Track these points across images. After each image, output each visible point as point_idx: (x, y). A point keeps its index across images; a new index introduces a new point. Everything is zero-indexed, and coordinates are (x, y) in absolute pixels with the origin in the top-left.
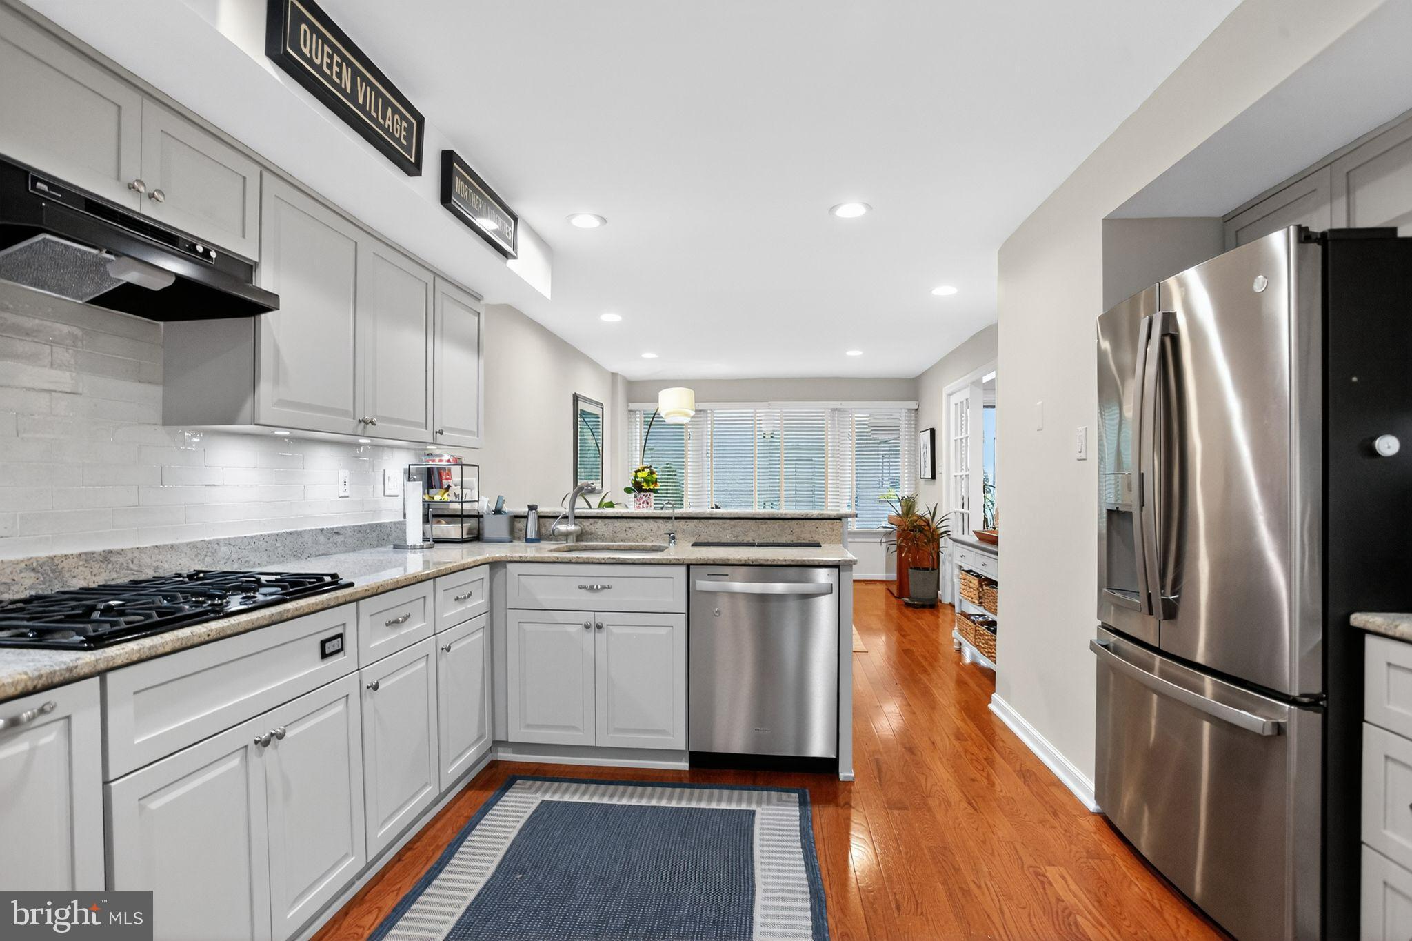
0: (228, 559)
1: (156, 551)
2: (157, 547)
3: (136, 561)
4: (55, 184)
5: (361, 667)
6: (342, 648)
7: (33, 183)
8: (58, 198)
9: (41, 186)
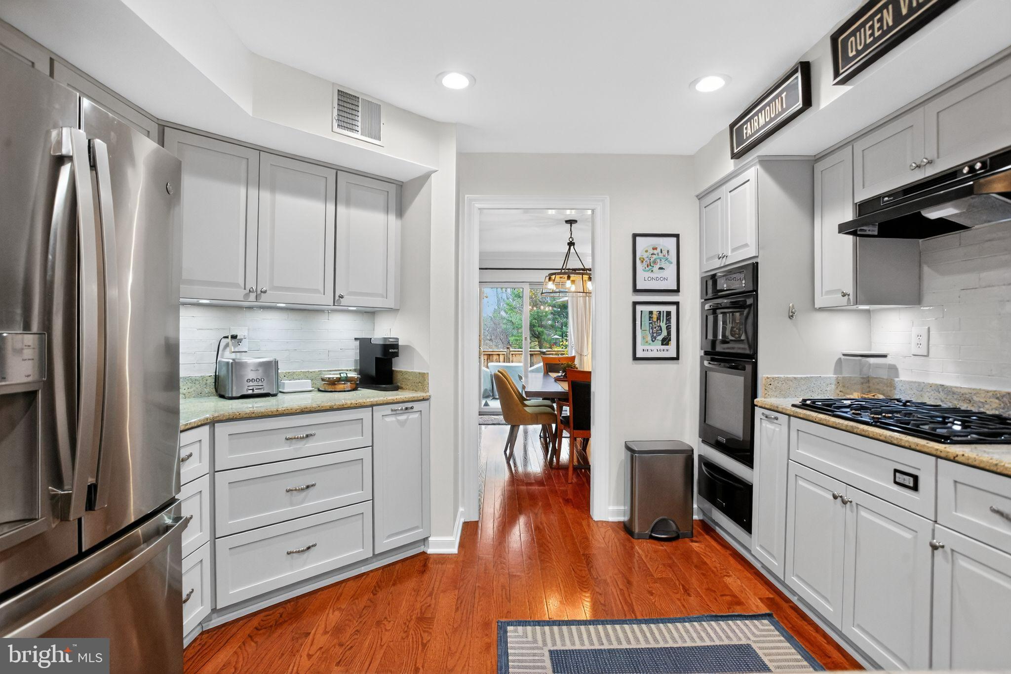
4: (889, 194)
5: (938, 522)
6: (915, 488)
7: (883, 199)
8: (891, 200)
9: (886, 199)
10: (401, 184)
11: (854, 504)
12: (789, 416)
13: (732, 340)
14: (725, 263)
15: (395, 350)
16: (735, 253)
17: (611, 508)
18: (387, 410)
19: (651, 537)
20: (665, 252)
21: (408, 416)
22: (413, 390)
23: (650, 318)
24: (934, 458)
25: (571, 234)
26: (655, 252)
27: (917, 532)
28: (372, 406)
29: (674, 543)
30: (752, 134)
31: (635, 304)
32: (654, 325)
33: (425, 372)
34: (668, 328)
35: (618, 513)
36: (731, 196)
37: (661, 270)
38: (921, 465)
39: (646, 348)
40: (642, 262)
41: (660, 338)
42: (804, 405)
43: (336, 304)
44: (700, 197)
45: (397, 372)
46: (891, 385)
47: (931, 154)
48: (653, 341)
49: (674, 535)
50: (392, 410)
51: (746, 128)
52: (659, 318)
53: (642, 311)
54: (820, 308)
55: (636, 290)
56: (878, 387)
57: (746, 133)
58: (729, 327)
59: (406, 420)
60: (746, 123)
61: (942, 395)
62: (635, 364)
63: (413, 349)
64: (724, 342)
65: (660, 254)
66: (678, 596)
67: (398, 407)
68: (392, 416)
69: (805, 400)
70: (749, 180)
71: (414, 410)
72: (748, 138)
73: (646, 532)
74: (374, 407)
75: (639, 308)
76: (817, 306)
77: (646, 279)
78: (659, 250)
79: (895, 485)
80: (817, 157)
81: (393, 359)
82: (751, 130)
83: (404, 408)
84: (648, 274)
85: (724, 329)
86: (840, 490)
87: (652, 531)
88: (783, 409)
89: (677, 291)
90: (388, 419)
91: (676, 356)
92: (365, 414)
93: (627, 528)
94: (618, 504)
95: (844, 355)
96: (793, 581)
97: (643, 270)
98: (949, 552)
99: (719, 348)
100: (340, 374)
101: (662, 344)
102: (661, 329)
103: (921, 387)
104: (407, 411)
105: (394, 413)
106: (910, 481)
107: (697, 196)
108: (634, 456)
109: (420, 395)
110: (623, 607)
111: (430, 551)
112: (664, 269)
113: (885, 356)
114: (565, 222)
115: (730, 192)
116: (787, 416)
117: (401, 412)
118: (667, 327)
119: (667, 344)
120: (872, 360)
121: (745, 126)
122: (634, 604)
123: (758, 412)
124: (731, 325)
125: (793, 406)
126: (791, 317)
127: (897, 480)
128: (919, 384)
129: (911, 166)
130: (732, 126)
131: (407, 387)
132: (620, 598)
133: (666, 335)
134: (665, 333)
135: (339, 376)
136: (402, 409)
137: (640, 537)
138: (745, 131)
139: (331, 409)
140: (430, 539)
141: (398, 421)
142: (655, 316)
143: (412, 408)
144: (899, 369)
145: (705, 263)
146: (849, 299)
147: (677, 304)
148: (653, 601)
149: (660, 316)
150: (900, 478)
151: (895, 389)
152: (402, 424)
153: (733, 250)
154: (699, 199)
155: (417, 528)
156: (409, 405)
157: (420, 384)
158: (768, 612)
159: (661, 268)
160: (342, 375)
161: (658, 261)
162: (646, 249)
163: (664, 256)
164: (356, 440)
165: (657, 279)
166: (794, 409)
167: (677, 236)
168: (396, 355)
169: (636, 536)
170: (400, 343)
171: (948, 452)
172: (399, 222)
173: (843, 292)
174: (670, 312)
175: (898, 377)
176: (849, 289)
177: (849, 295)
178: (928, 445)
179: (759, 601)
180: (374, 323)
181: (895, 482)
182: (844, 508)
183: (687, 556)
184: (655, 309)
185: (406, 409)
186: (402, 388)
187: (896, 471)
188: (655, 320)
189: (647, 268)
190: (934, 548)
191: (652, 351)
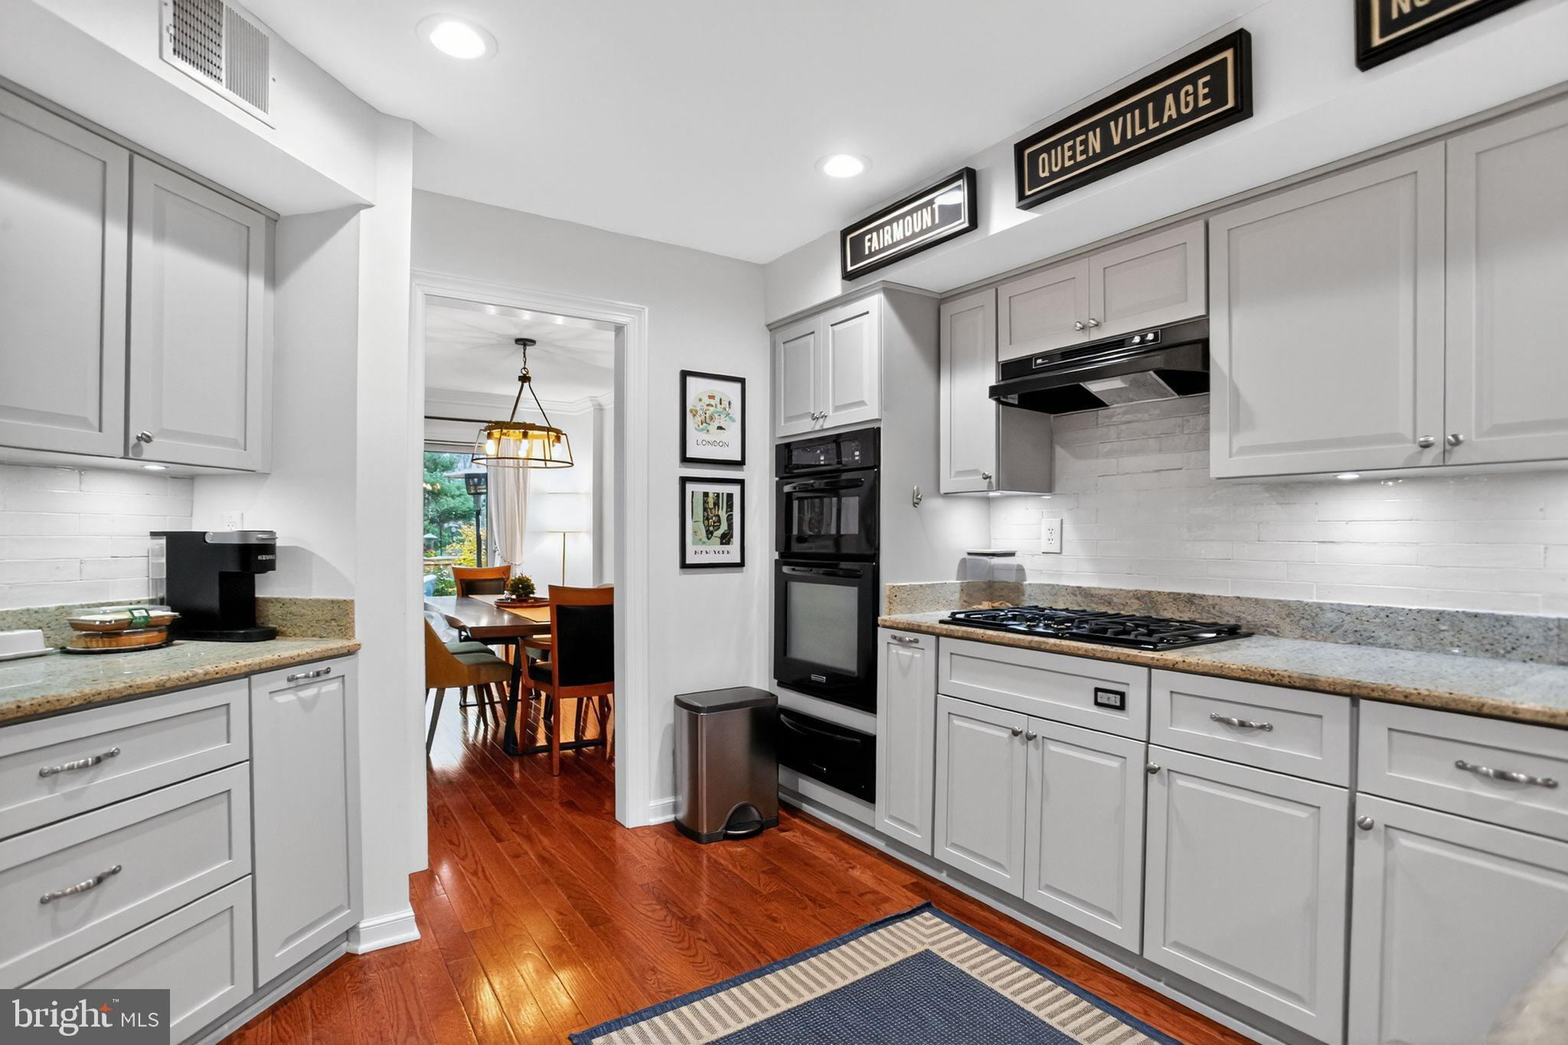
0: (1337, 628)
1: (1238, 601)
2: (1239, 598)
3: (1217, 607)
4: (1044, 356)
5: (1151, 742)
6: (1122, 707)
7: (1036, 362)
8: (1047, 363)
9: (1039, 361)
10: (275, 217)
11: (1039, 738)
12: (938, 636)
13: (811, 536)
14: (822, 426)
15: (269, 557)
16: (840, 413)
17: (653, 803)
18: (279, 679)
19: (727, 837)
20: (725, 403)
21: (319, 690)
22: (314, 636)
23: (705, 502)
24: (1146, 669)
25: (525, 362)
26: (712, 402)
27: (1125, 758)
28: (248, 674)
29: (761, 839)
30: (880, 249)
31: (684, 481)
32: (709, 513)
33: (348, 598)
34: (730, 519)
35: (663, 809)
36: (833, 332)
37: (719, 431)
38: (1131, 679)
39: (700, 548)
40: (694, 415)
41: (719, 533)
42: (954, 620)
43: (131, 456)
44: (773, 328)
45: (266, 601)
46: (1017, 589)
47: (1098, 314)
48: (709, 539)
49: (758, 826)
50: (289, 680)
51: (870, 240)
52: (716, 504)
53: (693, 492)
54: (945, 494)
55: (685, 460)
56: (1003, 593)
57: (870, 247)
58: (807, 516)
59: (317, 696)
60: (870, 231)
61: (1079, 598)
62: (684, 574)
63: (312, 554)
64: (801, 539)
65: (719, 406)
66: (809, 912)
67: (299, 672)
68: (289, 691)
69: (954, 614)
70: (867, 313)
71: (331, 675)
72: (871, 255)
73: (719, 830)
74: (253, 677)
75: (690, 487)
76: (942, 491)
77: (699, 442)
78: (717, 401)
79: (1096, 707)
80: (943, 296)
81: (257, 576)
82: (879, 242)
83: (311, 673)
84: (703, 436)
85: (801, 520)
86: (1020, 723)
87: (728, 828)
88: (928, 627)
89: (741, 463)
90: (281, 699)
91: (739, 561)
92: (234, 694)
93: (683, 831)
94: (662, 796)
95: (969, 554)
96: (947, 854)
97: (695, 428)
98: (1166, 772)
99: (796, 548)
100: (130, 611)
101: (722, 543)
102: (719, 521)
103: (1054, 590)
104: (318, 679)
105: (292, 684)
106: (1115, 700)
107: (768, 326)
108: (699, 717)
109: (336, 644)
110: (747, 950)
111: (363, 948)
112: (724, 429)
113: (1012, 554)
114: (514, 342)
115: (832, 325)
116: (934, 637)
117: (306, 681)
118: (727, 517)
119: (728, 543)
120: (996, 561)
121: (868, 237)
122: (760, 940)
123: (883, 635)
124: (809, 516)
125: (941, 622)
126: (915, 504)
127: (1099, 700)
128: (1053, 586)
129: (1076, 326)
130: (845, 233)
131: (297, 631)
132: (737, 938)
133: (726, 528)
134: (724, 527)
135: (126, 616)
136: (307, 677)
137: (711, 838)
138: (867, 244)
139: (162, 690)
140: (361, 925)
141: (300, 699)
142: (711, 500)
143: (328, 671)
144: (1026, 570)
145: (783, 424)
146: (990, 482)
147: (741, 482)
148: (782, 928)
149: (718, 499)
150: (1103, 698)
151: (1023, 595)
152: (307, 705)
153: (837, 408)
154: (770, 330)
155: (339, 909)
156: (321, 666)
157: (334, 623)
158: (924, 902)
159: (720, 428)
160: (136, 614)
161: (716, 415)
162: (700, 397)
163: (725, 409)
164: (216, 751)
165: (713, 443)
166: (946, 626)
167: (742, 381)
168: (270, 566)
169: (704, 841)
170: (279, 543)
171: (1166, 660)
172: (271, 296)
173: (984, 474)
174: (732, 494)
175: (1025, 581)
176: (991, 469)
177: (990, 477)
178: (1140, 654)
179: (904, 890)
180: (192, 501)
181: (1097, 703)
182: (1025, 747)
183: (789, 852)
184: (712, 489)
185: (318, 674)
186: (283, 634)
187: (1097, 690)
188: (711, 505)
189: (701, 426)
190: (1149, 771)
191: (707, 553)
